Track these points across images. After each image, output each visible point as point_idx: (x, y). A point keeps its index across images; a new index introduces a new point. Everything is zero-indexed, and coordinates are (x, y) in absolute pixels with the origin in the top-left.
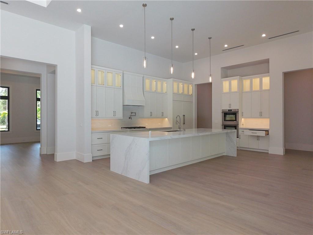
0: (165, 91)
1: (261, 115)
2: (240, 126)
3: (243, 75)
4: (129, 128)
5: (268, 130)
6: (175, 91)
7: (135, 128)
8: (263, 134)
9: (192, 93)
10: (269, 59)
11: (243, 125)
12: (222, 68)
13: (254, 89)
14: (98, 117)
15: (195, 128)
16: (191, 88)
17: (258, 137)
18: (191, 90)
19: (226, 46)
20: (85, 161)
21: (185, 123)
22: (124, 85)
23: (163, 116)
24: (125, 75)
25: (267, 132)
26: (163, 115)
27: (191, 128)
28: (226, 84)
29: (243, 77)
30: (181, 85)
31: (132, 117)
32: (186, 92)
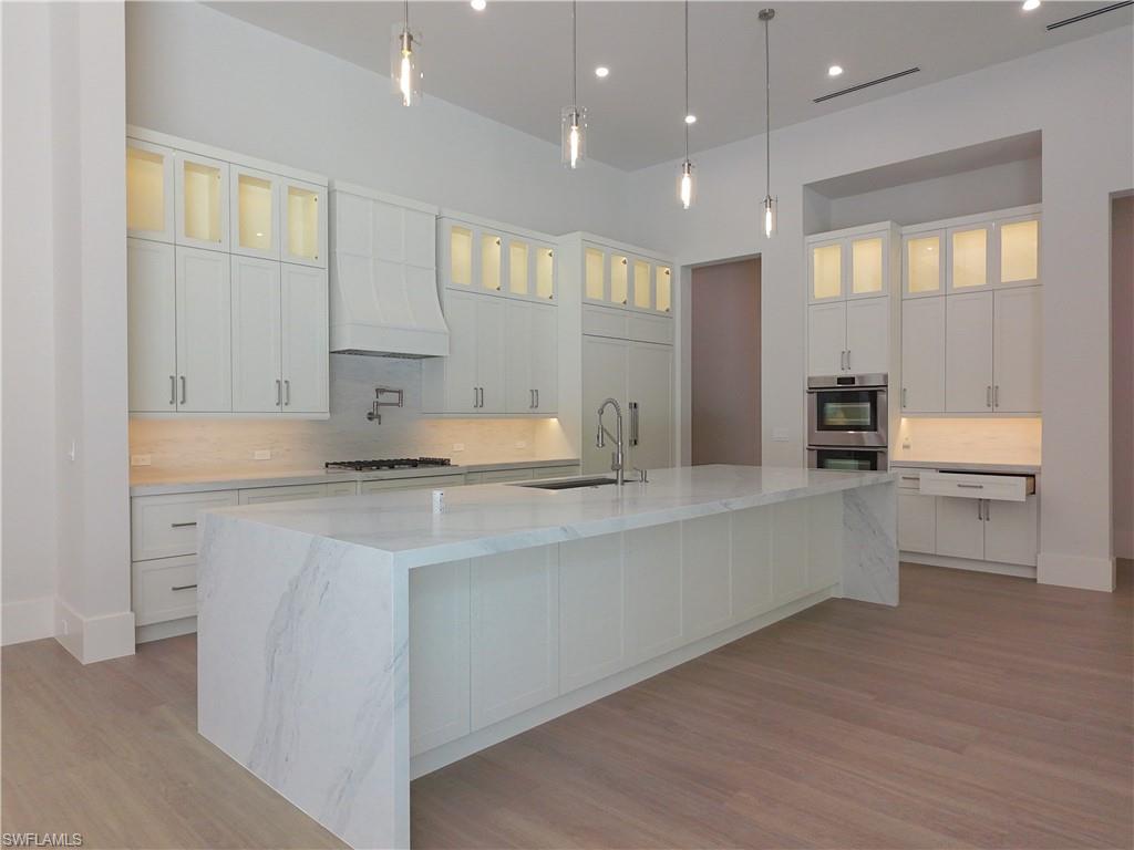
0: (545, 289)
1: (993, 403)
2: (896, 454)
3: (906, 220)
4: (359, 466)
5: (1030, 472)
6: (595, 292)
7: (391, 465)
8: (1016, 489)
9: (668, 306)
10: (1040, 131)
11: (906, 447)
12: (808, 187)
13: (958, 282)
14: (181, 408)
15: (683, 465)
16: (664, 281)
17: (983, 507)
18: (666, 290)
19: (835, 71)
20: (90, 655)
21: (640, 440)
22: (339, 250)
23: (535, 408)
24: (339, 199)
25: (1032, 479)
26: (534, 405)
27: (668, 467)
28: (825, 263)
29: (906, 229)
30: (620, 270)
31: (382, 410)
32: (642, 301)
